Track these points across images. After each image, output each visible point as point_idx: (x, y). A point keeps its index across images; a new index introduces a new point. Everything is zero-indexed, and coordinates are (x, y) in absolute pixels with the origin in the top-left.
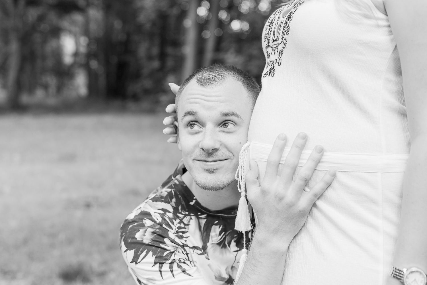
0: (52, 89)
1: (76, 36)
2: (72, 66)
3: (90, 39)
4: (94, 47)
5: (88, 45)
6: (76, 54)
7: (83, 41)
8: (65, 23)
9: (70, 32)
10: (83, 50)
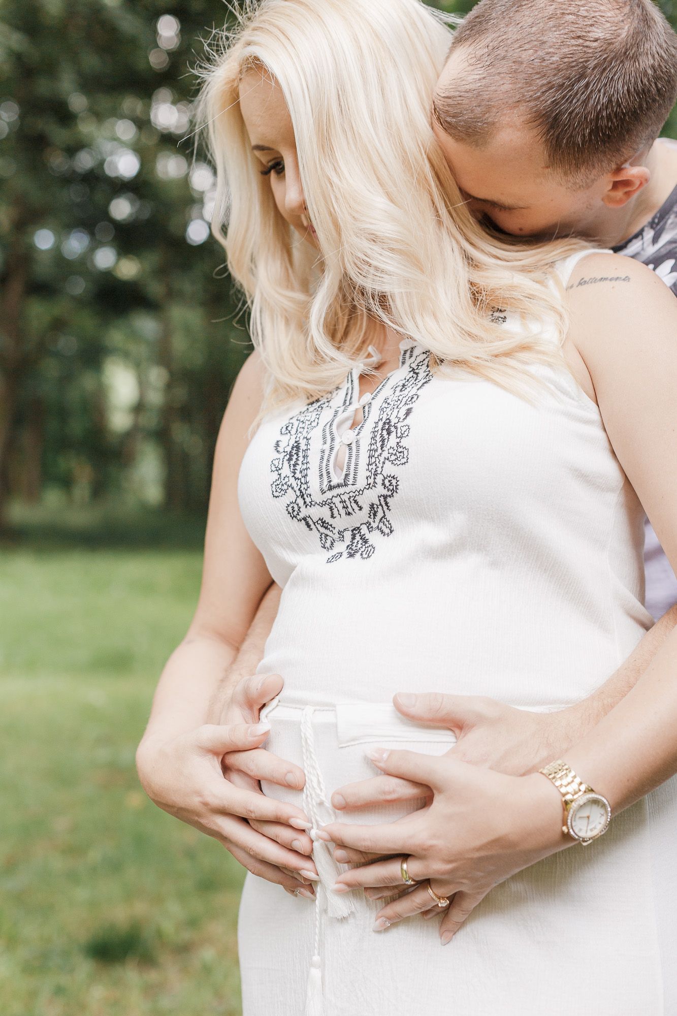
0: (82, 490)
1: (138, 367)
2: (129, 435)
3: (172, 373)
4: (181, 393)
5: (169, 387)
6: (139, 408)
7: (157, 376)
8: (116, 336)
9: (126, 355)
10: (156, 398)
